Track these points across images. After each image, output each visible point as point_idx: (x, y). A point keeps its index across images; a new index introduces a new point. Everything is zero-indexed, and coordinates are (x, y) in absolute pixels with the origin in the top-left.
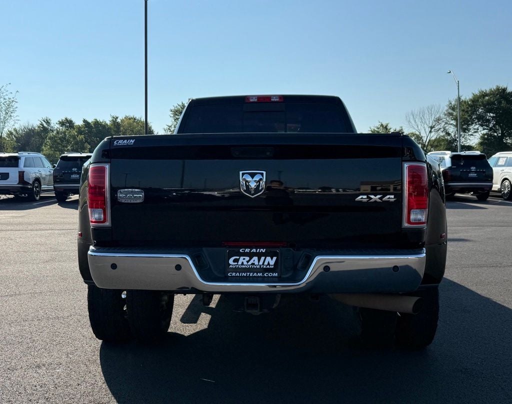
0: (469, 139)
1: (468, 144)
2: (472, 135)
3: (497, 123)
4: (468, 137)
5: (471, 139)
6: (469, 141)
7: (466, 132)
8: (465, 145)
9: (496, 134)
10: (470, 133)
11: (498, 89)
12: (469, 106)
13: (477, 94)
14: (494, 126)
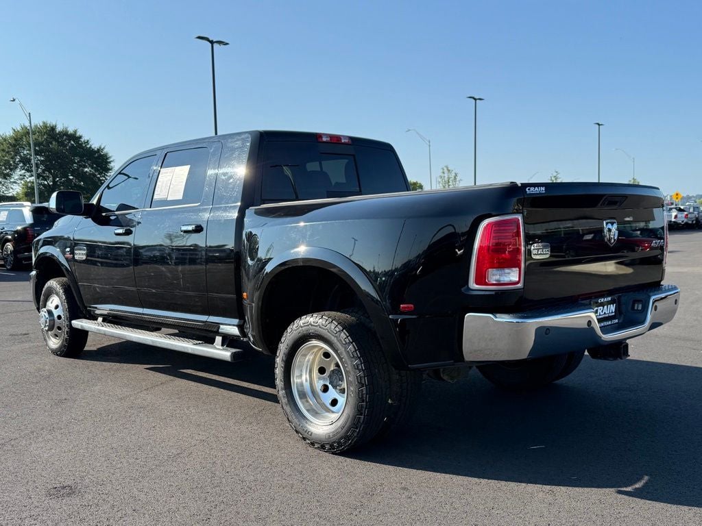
0: (12, 188)
1: (10, 195)
2: (14, 182)
3: (48, 169)
4: (10, 185)
5: (14, 187)
6: (11, 190)
7: (6, 179)
8: (7, 195)
9: (46, 183)
10: (12, 180)
11: (45, 125)
12: (11, 145)
13: (19, 129)
14: (44, 171)
